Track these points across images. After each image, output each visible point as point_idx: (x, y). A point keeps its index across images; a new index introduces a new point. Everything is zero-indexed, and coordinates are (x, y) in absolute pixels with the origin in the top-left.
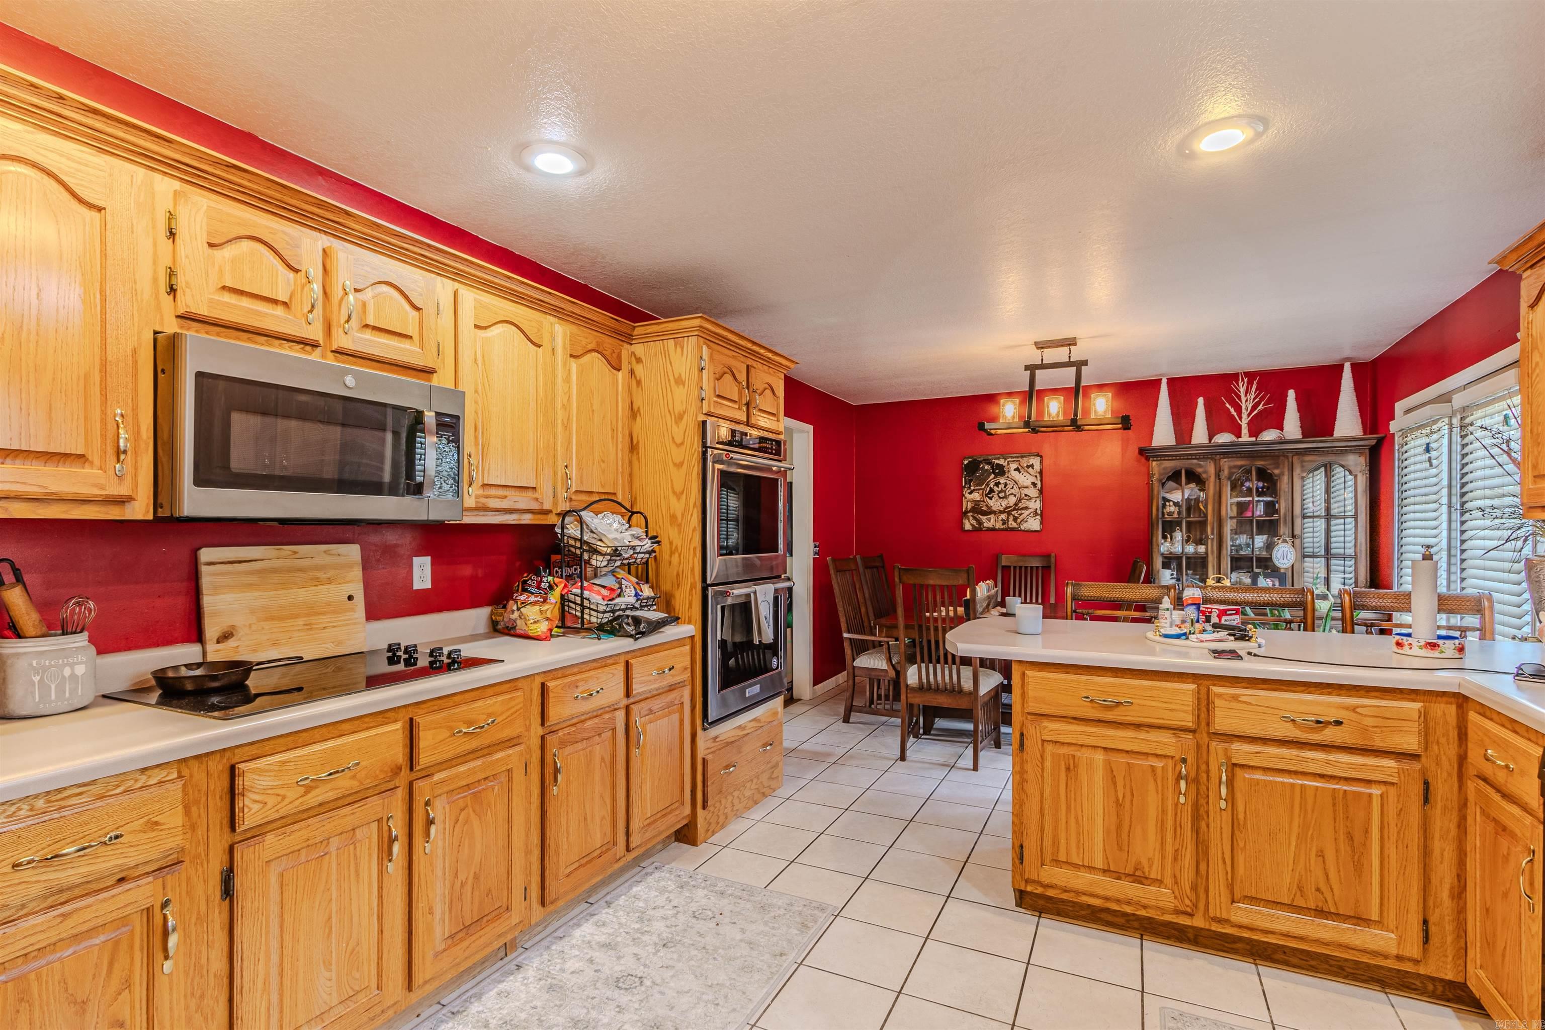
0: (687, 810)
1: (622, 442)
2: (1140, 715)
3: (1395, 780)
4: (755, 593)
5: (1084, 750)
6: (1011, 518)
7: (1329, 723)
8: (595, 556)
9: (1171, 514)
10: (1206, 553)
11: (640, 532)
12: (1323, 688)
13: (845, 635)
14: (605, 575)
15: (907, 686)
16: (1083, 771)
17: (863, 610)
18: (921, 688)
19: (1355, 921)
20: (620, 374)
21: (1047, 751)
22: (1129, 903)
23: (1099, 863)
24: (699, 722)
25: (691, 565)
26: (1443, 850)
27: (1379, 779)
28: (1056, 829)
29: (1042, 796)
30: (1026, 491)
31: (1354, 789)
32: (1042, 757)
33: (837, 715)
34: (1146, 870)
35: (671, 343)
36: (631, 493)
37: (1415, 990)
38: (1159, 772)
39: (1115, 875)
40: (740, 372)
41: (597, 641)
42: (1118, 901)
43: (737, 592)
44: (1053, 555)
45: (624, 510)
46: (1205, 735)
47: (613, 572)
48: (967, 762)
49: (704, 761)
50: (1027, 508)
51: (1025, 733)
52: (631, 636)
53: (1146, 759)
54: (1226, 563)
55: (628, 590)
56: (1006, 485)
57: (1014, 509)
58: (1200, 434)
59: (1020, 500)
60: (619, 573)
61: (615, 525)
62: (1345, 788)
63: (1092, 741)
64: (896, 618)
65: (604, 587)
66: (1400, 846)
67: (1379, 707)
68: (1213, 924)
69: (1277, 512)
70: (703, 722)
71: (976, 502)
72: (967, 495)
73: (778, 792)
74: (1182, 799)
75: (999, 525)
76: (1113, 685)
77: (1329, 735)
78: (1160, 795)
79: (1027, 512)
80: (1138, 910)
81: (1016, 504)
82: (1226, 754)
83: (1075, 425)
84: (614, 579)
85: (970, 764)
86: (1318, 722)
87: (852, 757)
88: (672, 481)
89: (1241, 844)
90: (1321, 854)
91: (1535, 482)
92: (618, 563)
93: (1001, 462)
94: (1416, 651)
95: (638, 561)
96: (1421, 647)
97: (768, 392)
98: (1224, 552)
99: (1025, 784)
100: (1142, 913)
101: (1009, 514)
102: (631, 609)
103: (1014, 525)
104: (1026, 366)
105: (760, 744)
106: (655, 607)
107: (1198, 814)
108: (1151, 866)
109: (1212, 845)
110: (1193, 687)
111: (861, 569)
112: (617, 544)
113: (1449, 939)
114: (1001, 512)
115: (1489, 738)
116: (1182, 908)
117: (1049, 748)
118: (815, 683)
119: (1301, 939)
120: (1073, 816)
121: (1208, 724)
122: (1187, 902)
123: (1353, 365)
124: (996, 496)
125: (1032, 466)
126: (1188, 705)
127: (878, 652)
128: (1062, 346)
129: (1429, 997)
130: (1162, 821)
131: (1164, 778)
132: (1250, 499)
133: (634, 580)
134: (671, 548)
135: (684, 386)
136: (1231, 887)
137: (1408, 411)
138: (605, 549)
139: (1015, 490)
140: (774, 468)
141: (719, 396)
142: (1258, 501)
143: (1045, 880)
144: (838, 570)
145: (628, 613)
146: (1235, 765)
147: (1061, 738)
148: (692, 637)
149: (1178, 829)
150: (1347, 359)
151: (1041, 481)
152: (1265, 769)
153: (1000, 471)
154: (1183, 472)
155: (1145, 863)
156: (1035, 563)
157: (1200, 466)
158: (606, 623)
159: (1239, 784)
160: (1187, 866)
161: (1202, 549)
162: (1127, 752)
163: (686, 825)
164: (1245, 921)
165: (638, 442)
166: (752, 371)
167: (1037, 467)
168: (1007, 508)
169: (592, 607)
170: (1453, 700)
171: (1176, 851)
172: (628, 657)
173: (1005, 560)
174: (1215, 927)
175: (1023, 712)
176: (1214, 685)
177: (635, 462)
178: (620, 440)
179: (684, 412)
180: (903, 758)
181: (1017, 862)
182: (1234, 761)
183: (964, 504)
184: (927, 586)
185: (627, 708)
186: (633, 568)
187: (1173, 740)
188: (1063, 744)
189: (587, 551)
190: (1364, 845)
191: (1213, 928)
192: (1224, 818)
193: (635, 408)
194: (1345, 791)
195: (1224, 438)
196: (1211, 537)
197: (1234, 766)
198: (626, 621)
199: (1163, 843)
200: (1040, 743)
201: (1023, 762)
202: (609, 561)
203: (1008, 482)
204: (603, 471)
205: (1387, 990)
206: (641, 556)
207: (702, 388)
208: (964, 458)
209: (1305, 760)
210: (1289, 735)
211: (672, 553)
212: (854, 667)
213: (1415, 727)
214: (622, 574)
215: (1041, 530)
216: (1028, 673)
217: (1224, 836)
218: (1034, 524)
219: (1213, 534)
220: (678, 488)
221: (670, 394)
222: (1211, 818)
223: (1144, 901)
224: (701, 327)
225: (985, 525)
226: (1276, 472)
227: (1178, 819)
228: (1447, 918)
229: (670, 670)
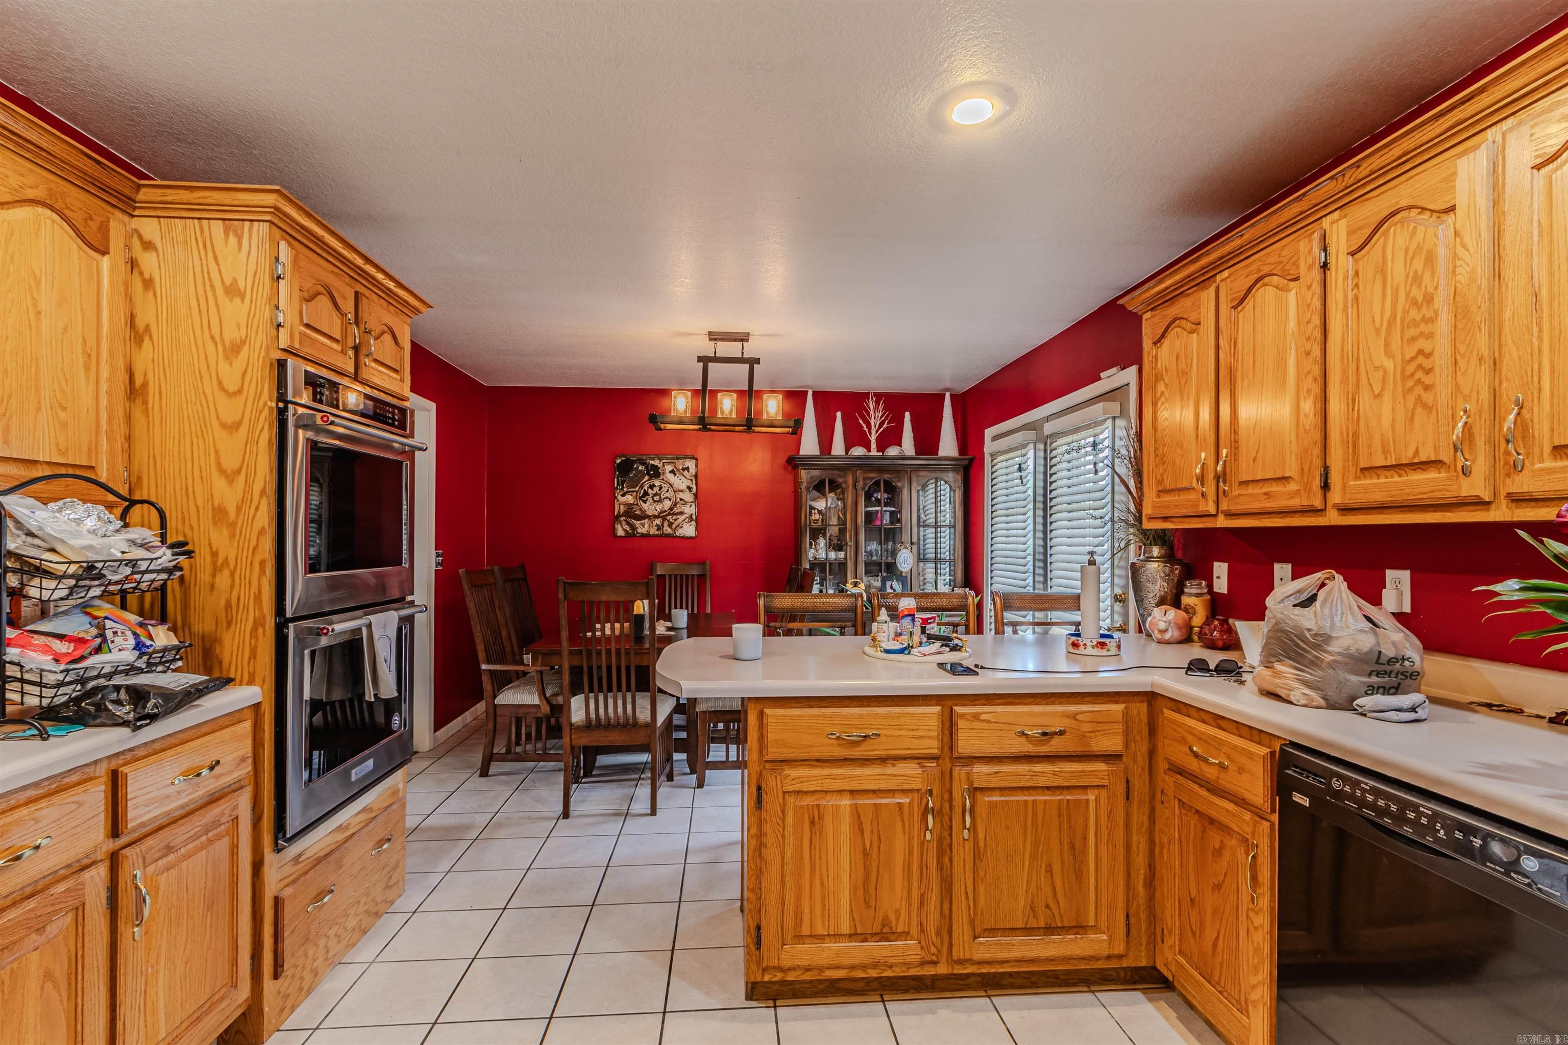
0: (244, 992)
1: (110, 380)
2: (890, 747)
3: (1105, 782)
4: (369, 626)
5: (828, 797)
6: (666, 524)
7: (1056, 733)
8: (36, 582)
9: (816, 521)
10: (845, 559)
11: (150, 535)
12: (1048, 698)
13: (484, 667)
14: (65, 613)
15: (571, 725)
16: (828, 822)
17: (504, 633)
18: (589, 726)
19: (1075, 930)
20: (105, 261)
21: (788, 804)
22: (875, 965)
23: (846, 929)
24: (267, 840)
25: (254, 589)
26: (1139, 843)
27: (1094, 784)
28: (798, 898)
29: (783, 860)
30: (681, 495)
31: (1075, 797)
32: (783, 812)
33: (470, 767)
34: (894, 923)
35: (217, 227)
36: (128, 469)
37: (1111, 980)
38: (906, 810)
39: (861, 937)
40: (344, 298)
41: (38, 743)
42: (864, 967)
43: (338, 627)
44: (708, 562)
45: (111, 498)
46: (947, 760)
47: (85, 608)
48: (642, 804)
49: (278, 902)
50: (682, 513)
51: (764, 785)
52: (125, 723)
53: (893, 797)
54: (862, 568)
55: (119, 640)
56: (661, 487)
57: (669, 514)
58: (838, 447)
59: (675, 505)
60: (99, 608)
61: (90, 523)
62: (1068, 797)
63: (839, 785)
64: (558, 641)
65: (61, 637)
66: (1110, 847)
67: (1093, 711)
68: (956, 966)
69: (899, 521)
70: (276, 839)
71: (629, 506)
72: (619, 497)
73: (397, 906)
74: (928, 836)
75: (653, 531)
76: (861, 717)
77: (1056, 745)
78: (907, 836)
79: (682, 517)
80: (884, 971)
81: (671, 509)
82: (968, 779)
83: (749, 424)
84: (88, 619)
85: (646, 807)
86: (1045, 734)
87: (499, 825)
88: (217, 452)
89: (982, 874)
90: (1049, 869)
91: (1159, 496)
92: (97, 592)
93: (656, 462)
94: (1090, 651)
95: (144, 586)
96: (1093, 647)
97: (387, 337)
98: (860, 558)
99: (763, 850)
100: (889, 973)
101: (664, 518)
102: (126, 673)
103: (669, 531)
104: (698, 357)
105: (374, 842)
106: (180, 663)
107: (945, 847)
108: (898, 919)
109: (955, 881)
110: (937, 709)
111: (500, 582)
112: (92, 557)
113: (1143, 927)
114: (656, 517)
115: (1193, 734)
116: (928, 958)
117: (791, 800)
118: (436, 729)
119: (1032, 961)
120: (817, 878)
121: (951, 748)
122: (933, 950)
123: (951, 395)
124: (650, 499)
125: (688, 469)
126: (934, 730)
127: (526, 684)
128: (735, 340)
129: (1122, 984)
130: (909, 864)
131: (911, 815)
132: (879, 508)
133: (134, 618)
134: (214, 563)
135: (243, 300)
136: (972, 923)
137: (995, 438)
138: (63, 567)
139: (670, 494)
140: (396, 445)
141: (308, 326)
142: (886, 511)
143: (786, 963)
144: (474, 586)
145: (118, 680)
146: (976, 789)
147: (805, 787)
148: (257, 707)
149: (925, 870)
150: (947, 390)
151: (696, 485)
152: (1002, 790)
153: (655, 473)
154: (827, 481)
155: (892, 917)
156: (694, 571)
157: (841, 477)
158: (65, 705)
159: (981, 810)
160: (932, 909)
161: (841, 555)
162: (874, 792)
163: (243, 1014)
164: (986, 956)
165: (145, 385)
166: (364, 302)
167: (693, 470)
168: (661, 512)
169: (27, 676)
170: (1145, 698)
171: (922, 895)
172: (113, 764)
173: (660, 570)
174: (959, 970)
175: (760, 760)
176: (956, 705)
177: (137, 414)
178: (105, 373)
179: (243, 342)
180: (566, 814)
181: (753, 947)
182: (976, 785)
183: (616, 506)
184: (599, 603)
185: (114, 860)
186: (132, 600)
187: (919, 771)
188: (806, 792)
189: (14, 571)
190: (1083, 852)
191: (956, 971)
192: (967, 848)
193: (140, 323)
194: (1068, 800)
195: (858, 451)
196: (850, 543)
197: (975, 791)
198: (114, 696)
199: (909, 890)
200: (781, 795)
201: (760, 823)
202: (72, 590)
203: (663, 485)
204: (64, 425)
205: (1093, 988)
206: (148, 577)
207: (277, 308)
208: (617, 457)
209: (1036, 774)
210: (1022, 750)
211: (216, 570)
212: (495, 706)
213: (1120, 728)
214: (105, 609)
215: (696, 537)
216: (768, 711)
217: (967, 868)
218: (689, 530)
219: (851, 541)
220: (230, 463)
221: (213, 309)
222: (954, 851)
223: (891, 960)
224: (277, 208)
225: (639, 530)
226: (899, 484)
227: (924, 859)
228: (1142, 908)
229: (212, 768)
